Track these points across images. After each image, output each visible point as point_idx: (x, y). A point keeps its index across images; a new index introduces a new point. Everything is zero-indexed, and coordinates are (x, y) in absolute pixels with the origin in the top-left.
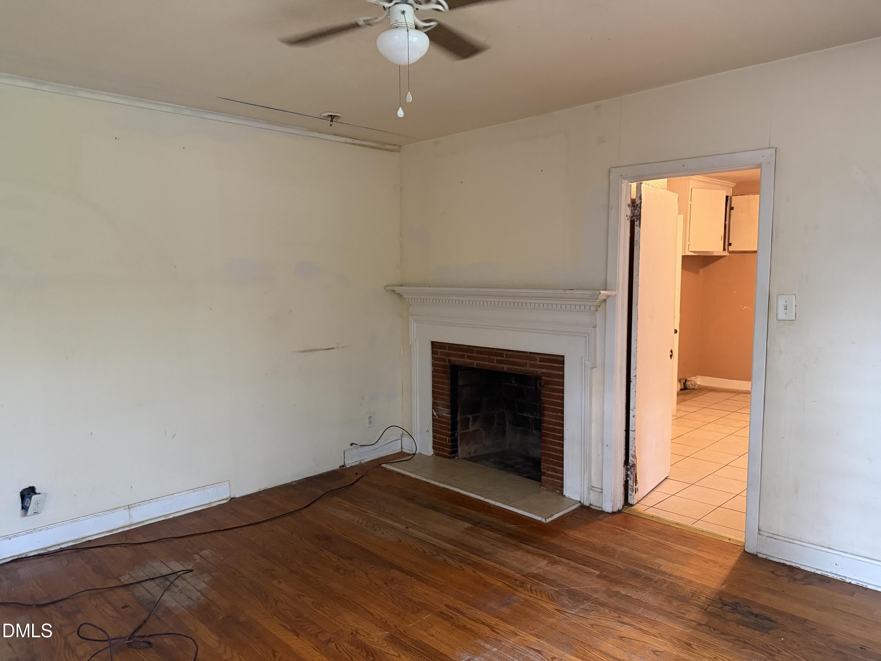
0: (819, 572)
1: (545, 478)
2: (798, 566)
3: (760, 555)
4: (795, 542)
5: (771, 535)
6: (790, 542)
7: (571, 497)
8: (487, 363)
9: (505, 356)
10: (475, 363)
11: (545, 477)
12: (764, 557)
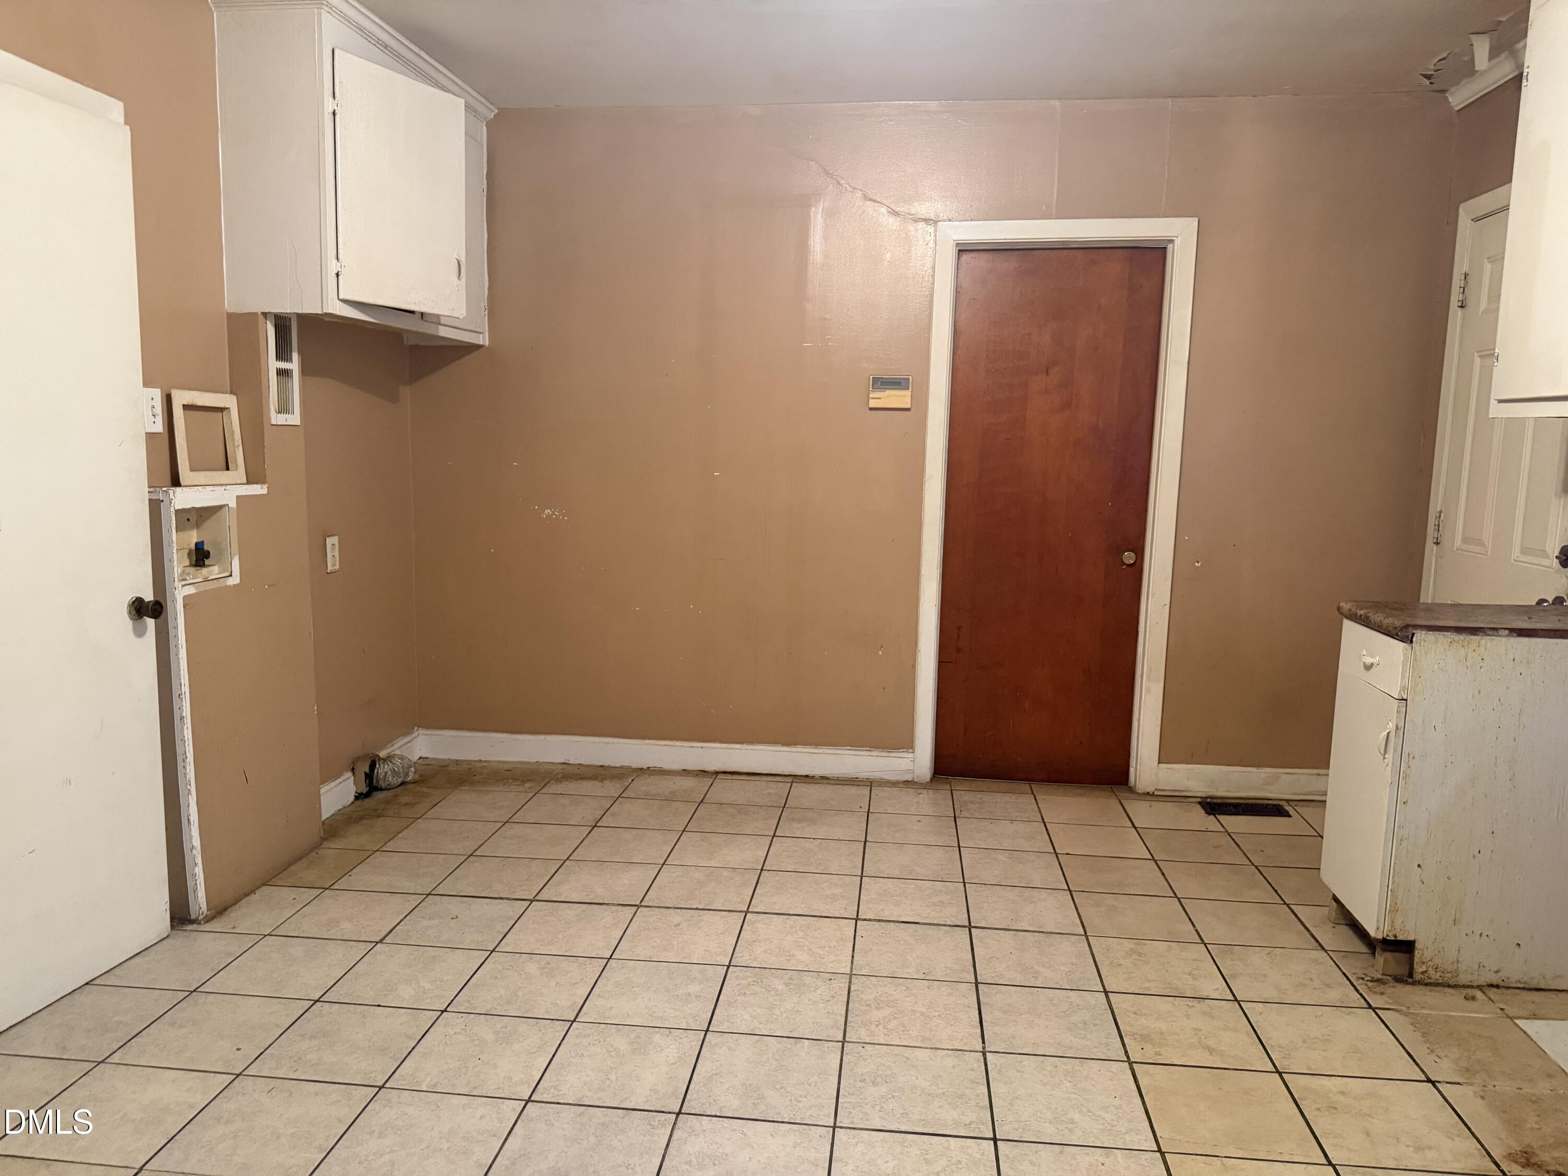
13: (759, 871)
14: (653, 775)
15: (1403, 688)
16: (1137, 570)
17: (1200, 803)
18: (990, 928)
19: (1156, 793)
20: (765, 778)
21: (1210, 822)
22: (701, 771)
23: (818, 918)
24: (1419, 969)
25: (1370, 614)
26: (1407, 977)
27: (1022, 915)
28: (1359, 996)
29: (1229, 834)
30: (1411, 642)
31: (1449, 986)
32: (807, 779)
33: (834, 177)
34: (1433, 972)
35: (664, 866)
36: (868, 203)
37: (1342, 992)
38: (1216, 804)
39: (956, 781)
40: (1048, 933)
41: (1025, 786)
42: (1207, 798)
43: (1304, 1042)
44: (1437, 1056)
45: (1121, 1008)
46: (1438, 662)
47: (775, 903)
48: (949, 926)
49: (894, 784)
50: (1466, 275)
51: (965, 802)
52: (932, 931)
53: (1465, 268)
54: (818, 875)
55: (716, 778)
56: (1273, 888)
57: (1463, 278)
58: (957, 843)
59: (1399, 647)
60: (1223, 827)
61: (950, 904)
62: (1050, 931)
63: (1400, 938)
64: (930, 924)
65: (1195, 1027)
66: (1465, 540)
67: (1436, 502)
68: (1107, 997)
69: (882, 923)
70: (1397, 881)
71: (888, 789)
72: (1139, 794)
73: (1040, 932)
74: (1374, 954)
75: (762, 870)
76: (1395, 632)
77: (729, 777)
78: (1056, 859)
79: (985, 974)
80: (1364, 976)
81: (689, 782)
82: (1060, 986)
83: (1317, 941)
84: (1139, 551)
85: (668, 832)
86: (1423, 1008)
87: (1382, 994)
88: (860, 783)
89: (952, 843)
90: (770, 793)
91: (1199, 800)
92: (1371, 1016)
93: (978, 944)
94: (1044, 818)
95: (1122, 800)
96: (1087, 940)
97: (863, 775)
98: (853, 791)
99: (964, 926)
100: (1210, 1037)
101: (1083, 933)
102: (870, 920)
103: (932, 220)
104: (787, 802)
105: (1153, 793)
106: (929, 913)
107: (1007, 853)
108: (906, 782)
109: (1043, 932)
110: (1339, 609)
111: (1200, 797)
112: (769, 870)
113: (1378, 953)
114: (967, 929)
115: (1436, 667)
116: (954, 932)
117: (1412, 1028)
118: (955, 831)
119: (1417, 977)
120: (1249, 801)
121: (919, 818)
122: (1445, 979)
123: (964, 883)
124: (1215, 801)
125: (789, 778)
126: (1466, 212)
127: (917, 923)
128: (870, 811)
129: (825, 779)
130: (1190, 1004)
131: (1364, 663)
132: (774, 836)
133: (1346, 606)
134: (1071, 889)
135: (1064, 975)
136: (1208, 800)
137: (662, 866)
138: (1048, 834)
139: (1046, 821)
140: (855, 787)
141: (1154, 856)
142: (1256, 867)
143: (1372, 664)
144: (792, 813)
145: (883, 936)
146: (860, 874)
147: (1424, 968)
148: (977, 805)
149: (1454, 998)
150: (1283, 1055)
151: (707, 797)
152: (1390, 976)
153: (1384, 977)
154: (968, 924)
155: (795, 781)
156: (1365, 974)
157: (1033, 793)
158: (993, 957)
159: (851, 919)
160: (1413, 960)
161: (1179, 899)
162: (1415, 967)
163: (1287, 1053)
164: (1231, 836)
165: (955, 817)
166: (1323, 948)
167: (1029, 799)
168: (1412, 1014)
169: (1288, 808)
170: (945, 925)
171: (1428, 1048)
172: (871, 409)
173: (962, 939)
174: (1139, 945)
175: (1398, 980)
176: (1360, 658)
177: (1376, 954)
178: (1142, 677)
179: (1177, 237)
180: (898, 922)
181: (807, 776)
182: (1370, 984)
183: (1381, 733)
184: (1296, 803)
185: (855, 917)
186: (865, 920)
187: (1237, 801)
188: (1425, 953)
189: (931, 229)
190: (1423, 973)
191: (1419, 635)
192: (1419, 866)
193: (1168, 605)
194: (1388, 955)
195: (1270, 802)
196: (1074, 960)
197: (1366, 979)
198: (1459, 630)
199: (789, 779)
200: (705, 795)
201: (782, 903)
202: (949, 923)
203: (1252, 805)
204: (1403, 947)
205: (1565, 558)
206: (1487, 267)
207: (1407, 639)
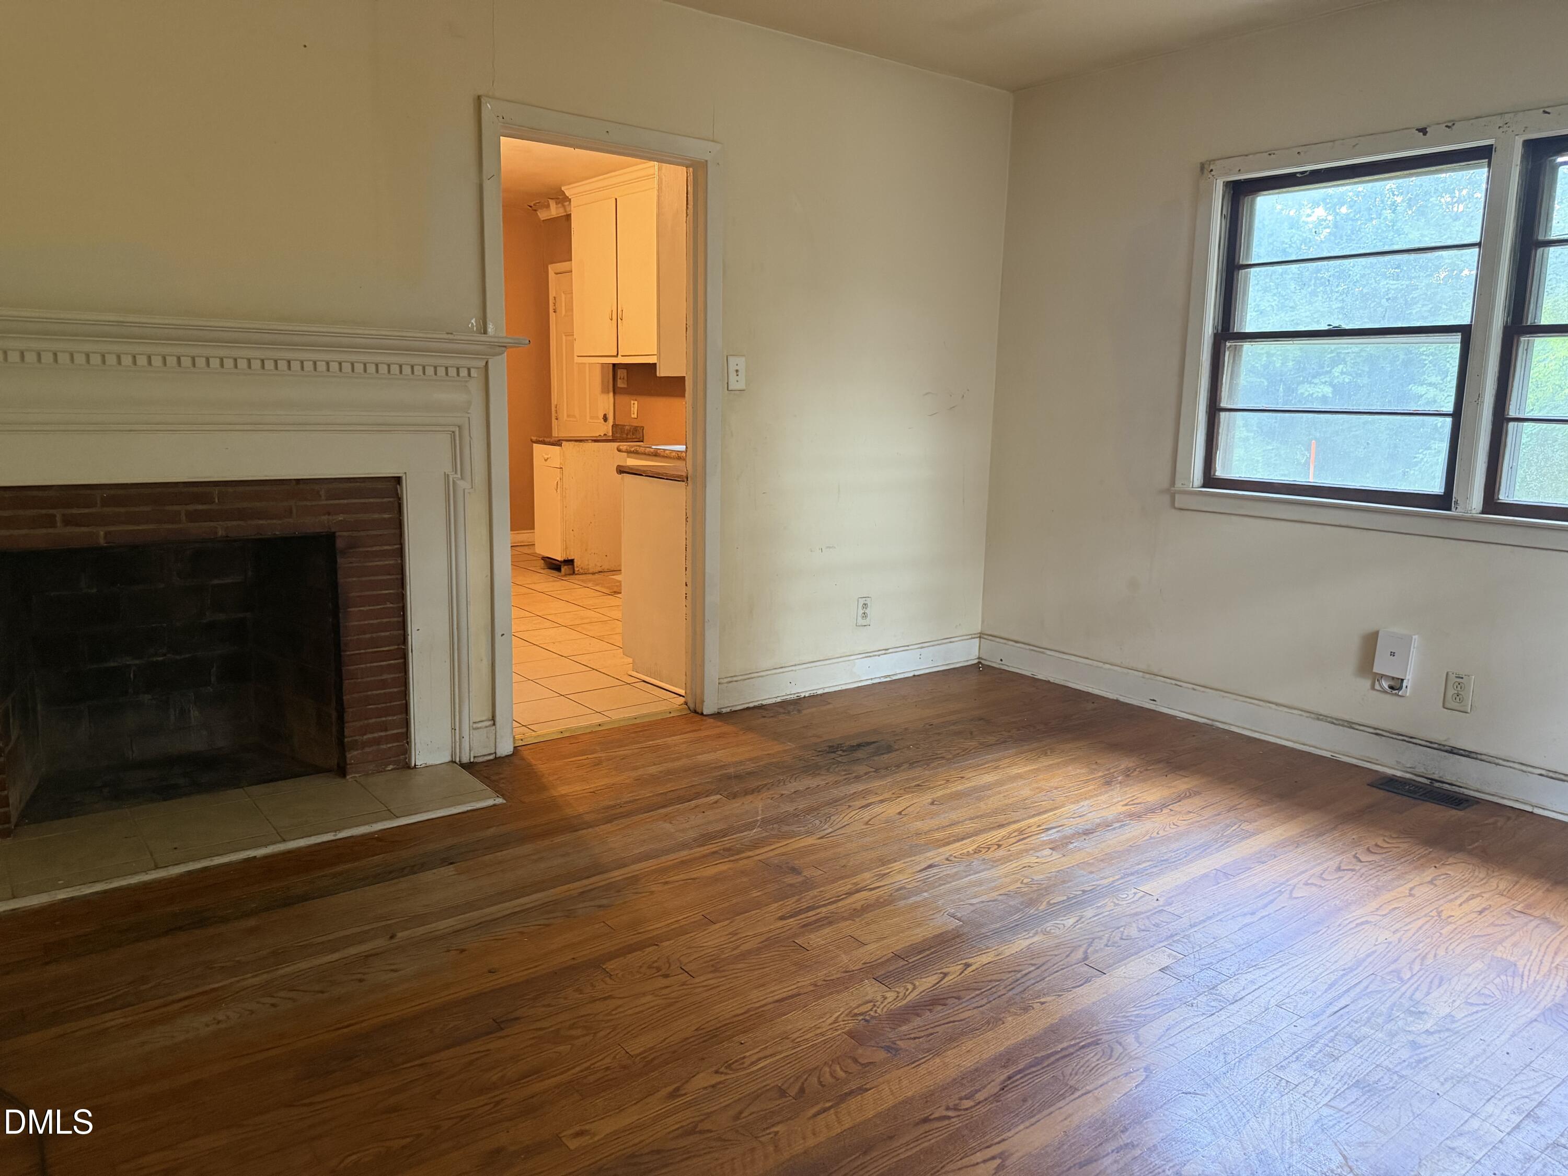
0: (779, 700)
1: (356, 753)
2: (760, 702)
3: (724, 711)
4: (753, 675)
5: (729, 679)
6: (749, 679)
7: (430, 762)
8: (151, 526)
9: (217, 501)
10: (102, 533)
11: (357, 750)
12: (728, 710)
15: (561, 459)
24: (576, 569)
25: (544, 440)
26: (572, 574)
30: (562, 446)
31: (587, 574)
34: (581, 570)
46: (571, 453)
53: (554, 295)
57: (554, 298)
59: (556, 447)
63: (568, 559)
66: (568, 416)
67: (554, 401)
70: (565, 541)
76: (555, 443)
87: (566, 583)
110: (531, 439)
115: (568, 450)
119: (576, 573)
122: (585, 571)
126: (552, 269)
131: (544, 457)
133: (533, 438)
143: (548, 457)
147: (578, 569)
149: (589, 578)
152: (566, 575)
153: (564, 576)
156: (557, 577)
160: (574, 567)
175: (570, 576)
176: (542, 453)
177: (560, 568)
182: (561, 581)
183: (554, 481)
188: (578, 563)
190: (578, 571)
191: (564, 443)
192: (572, 530)
194: (564, 566)
198: (576, 443)
204: (570, 562)
205: (605, 418)
206: (563, 296)
207: (560, 445)
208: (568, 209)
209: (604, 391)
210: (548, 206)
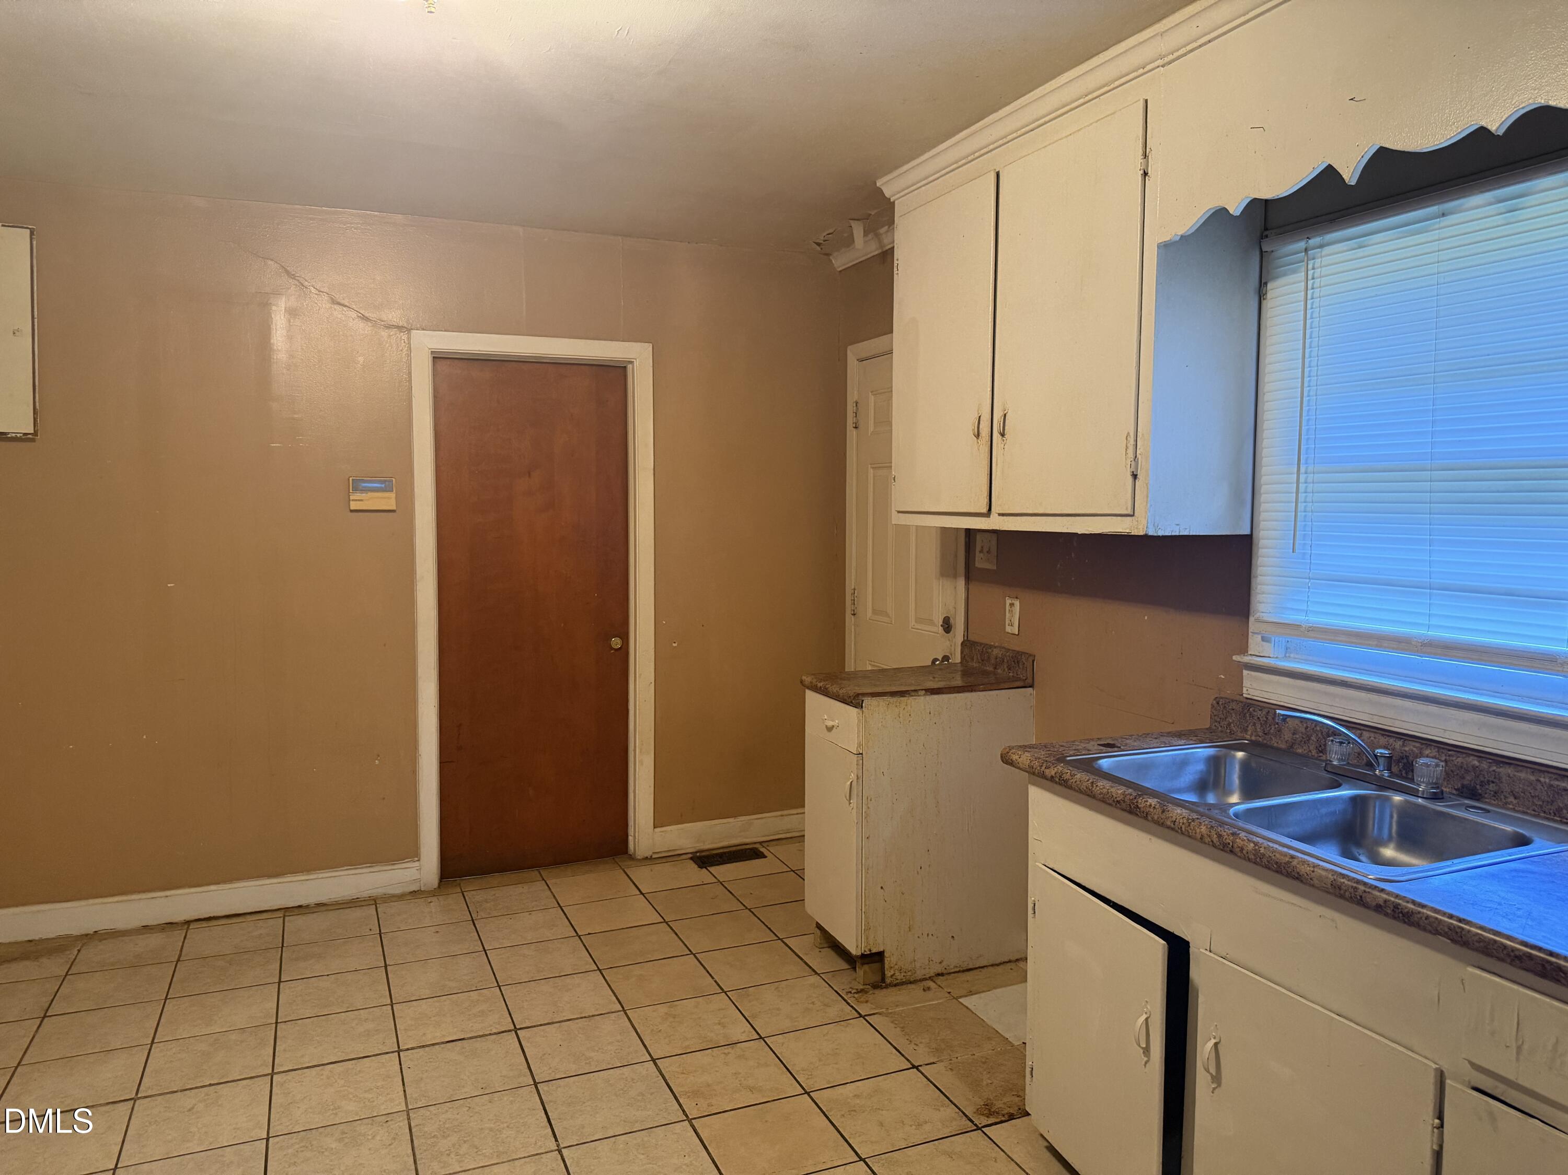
13: (274, 1025)
14: (105, 939)
15: (859, 745)
16: (623, 654)
17: (691, 859)
18: (535, 1026)
19: (654, 857)
20: (249, 918)
21: (703, 875)
22: (166, 924)
23: (356, 1061)
24: (888, 973)
25: (827, 686)
26: (881, 983)
27: (561, 1005)
28: (851, 1009)
29: (721, 883)
30: (862, 707)
31: (911, 983)
32: (300, 909)
33: (297, 278)
34: (899, 974)
35: (154, 1045)
36: (336, 307)
37: (838, 1009)
38: (704, 857)
39: (464, 881)
40: (589, 1017)
41: (534, 874)
42: (697, 852)
43: (820, 1060)
44: (915, 1044)
45: (669, 1071)
46: (881, 720)
47: (302, 1056)
48: (495, 1034)
49: (401, 897)
50: (857, 403)
51: (478, 902)
52: (478, 1044)
53: (856, 398)
54: (343, 1014)
55: (188, 928)
56: (767, 926)
57: (855, 405)
58: (482, 947)
59: (853, 711)
60: (715, 877)
61: (490, 1011)
62: (591, 1014)
63: (874, 951)
64: (476, 1037)
65: (734, 1072)
66: (875, 612)
67: (851, 581)
68: (656, 1064)
69: (427, 1049)
70: (867, 904)
71: (396, 904)
72: (639, 860)
73: (582, 1018)
74: (854, 969)
75: (277, 1023)
76: (850, 700)
77: (204, 924)
78: (580, 942)
79: (541, 1073)
80: (850, 990)
81: (155, 940)
82: (613, 1065)
83: (810, 967)
84: (625, 637)
85: (147, 1004)
86: (897, 1006)
87: (867, 1002)
88: (363, 903)
89: (477, 948)
90: (261, 934)
91: (690, 856)
92: (863, 1023)
93: (528, 1045)
94: (560, 903)
95: (625, 870)
96: (626, 1014)
97: (366, 894)
98: (356, 913)
99: (510, 1031)
100: (748, 1077)
101: (621, 1009)
102: (412, 1049)
103: (405, 327)
104: (285, 940)
105: (651, 856)
106: (472, 1026)
107: (533, 946)
108: (414, 893)
109: (585, 1017)
110: (802, 682)
111: (691, 853)
112: (285, 1022)
113: (859, 967)
114: (513, 1032)
115: (880, 725)
116: (502, 1038)
117: (893, 1025)
118: (476, 934)
119: (888, 981)
120: (731, 849)
121: (437, 928)
122: (907, 977)
123: (499, 986)
124: (704, 854)
125: (278, 912)
126: (853, 353)
127: (463, 1039)
128: (382, 932)
129: (321, 906)
130: (726, 1051)
131: (826, 726)
132: (280, 982)
133: (807, 679)
134: (600, 968)
135: (614, 1054)
136: (698, 854)
137: (151, 1046)
138: (567, 918)
139: (562, 905)
140: (358, 908)
141: (665, 918)
142: (750, 910)
143: (833, 726)
144: (294, 951)
145: (431, 1062)
146: (389, 1002)
147: (892, 972)
148: (492, 903)
149: (916, 991)
150: (807, 1077)
151: (183, 953)
152: (869, 985)
153: (865, 986)
154: (513, 1028)
155: (286, 914)
156: (851, 988)
157: (543, 880)
158: (545, 1054)
159: (393, 1052)
160: (884, 968)
161: (694, 955)
162: (886, 973)
163: (810, 1073)
164: (723, 885)
165: (473, 920)
166: (816, 973)
167: (541, 885)
168: (891, 1013)
169: (762, 850)
170: (490, 1034)
171: (908, 1039)
172: (352, 511)
173: (510, 1044)
174: (672, 1008)
175: (875, 986)
176: (823, 723)
177: (857, 969)
178: (635, 750)
179: (636, 359)
180: (443, 1043)
181: (300, 906)
182: (856, 996)
183: (846, 782)
184: (767, 843)
185: (397, 1049)
186: (408, 1049)
187: (721, 851)
188: (892, 959)
189: (405, 337)
190: (892, 976)
191: (867, 701)
192: (882, 888)
193: (653, 683)
194: (866, 967)
195: (748, 847)
196: (619, 1037)
197: (853, 992)
198: (893, 694)
199: (280, 914)
200: (181, 951)
201: (310, 1055)
202: (494, 1031)
203: (734, 852)
204: (876, 958)
205: (947, 626)
206: (872, 398)
207: (859, 706)
208: (886, 241)
209: (947, 572)
210: (849, 241)
